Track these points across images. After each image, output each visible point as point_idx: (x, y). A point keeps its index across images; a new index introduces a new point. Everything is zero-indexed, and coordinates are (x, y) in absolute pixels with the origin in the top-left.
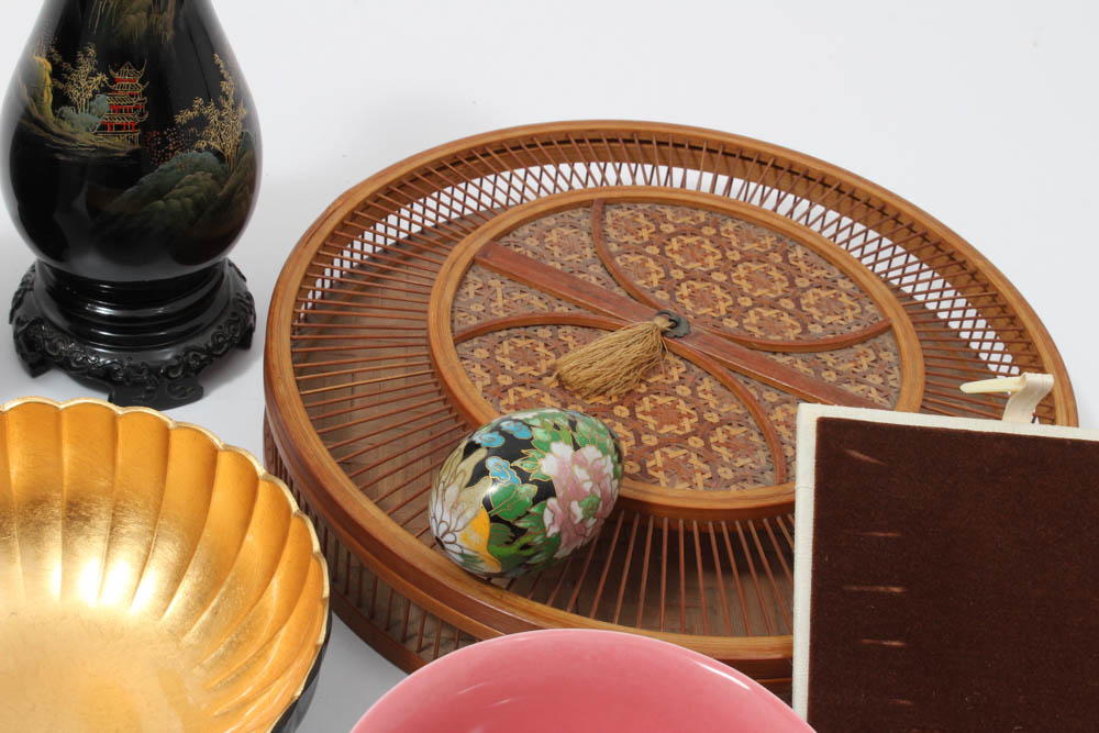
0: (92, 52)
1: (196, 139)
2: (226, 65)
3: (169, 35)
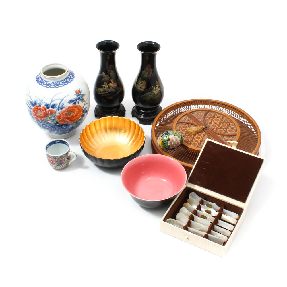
0: (141, 79)
1: (151, 91)
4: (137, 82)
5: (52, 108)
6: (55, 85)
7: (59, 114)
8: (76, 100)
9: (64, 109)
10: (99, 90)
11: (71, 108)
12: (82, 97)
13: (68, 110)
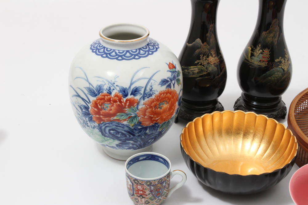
0: (260, 45)
1: (279, 65)
2: (287, 51)
3: (276, 43)
4: (252, 52)
5: (132, 96)
6: (132, 55)
7: (144, 106)
8: (171, 81)
9: (153, 97)
10: (190, 70)
11: (164, 94)
12: (178, 75)
13: (159, 98)
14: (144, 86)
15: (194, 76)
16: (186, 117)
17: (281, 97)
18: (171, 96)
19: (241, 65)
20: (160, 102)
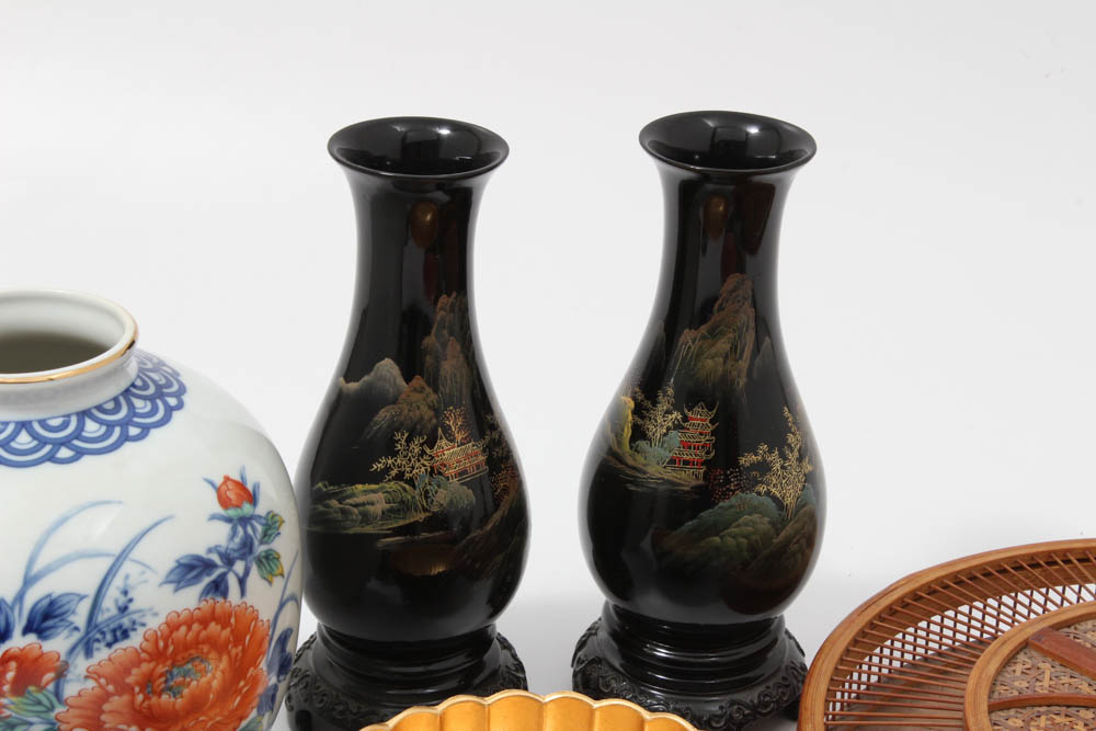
0: (670, 391)
1: (757, 483)
2: (795, 418)
3: (742, 381)
4: (640, 422)
5: (32, 638)
6: (43, 442)
7: (91, 684)
8: (229, 561)
9: (136, 640)
10: (348, 501)
11: (189, 629)
12: (265, 534)
13: (166, 646)
14: (90, 589)
15: (369, 529)
16: (342, 713)
17: (782, 617)
18: (226, 633)
19: (592, 475)
20: (173, 665)
